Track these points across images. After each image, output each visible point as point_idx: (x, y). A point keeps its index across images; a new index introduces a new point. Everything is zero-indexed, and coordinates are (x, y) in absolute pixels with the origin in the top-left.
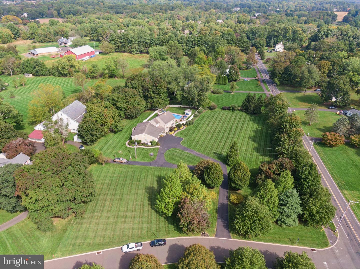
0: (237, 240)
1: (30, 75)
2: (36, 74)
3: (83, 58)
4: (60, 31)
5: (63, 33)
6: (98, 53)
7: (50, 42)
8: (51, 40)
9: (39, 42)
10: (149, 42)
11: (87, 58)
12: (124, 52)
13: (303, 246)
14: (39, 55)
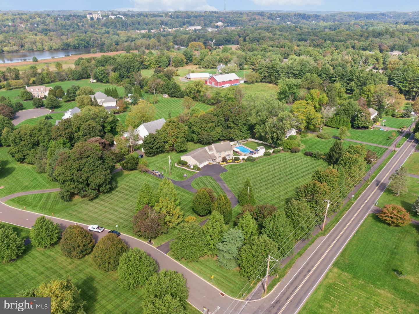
0: (169, 257)
1: (166, 96)
2: (172, 95)
3: (223, 86)
4: (224, 59)
5: (227, 60)
6: (242, 82)
7: (212, 68)
8: (214, 67)
9: (204, 68)
10: (297, 73)
11: (228, 85)
12: (270, 83)
13: (217, 287)
14: (191, 79)
